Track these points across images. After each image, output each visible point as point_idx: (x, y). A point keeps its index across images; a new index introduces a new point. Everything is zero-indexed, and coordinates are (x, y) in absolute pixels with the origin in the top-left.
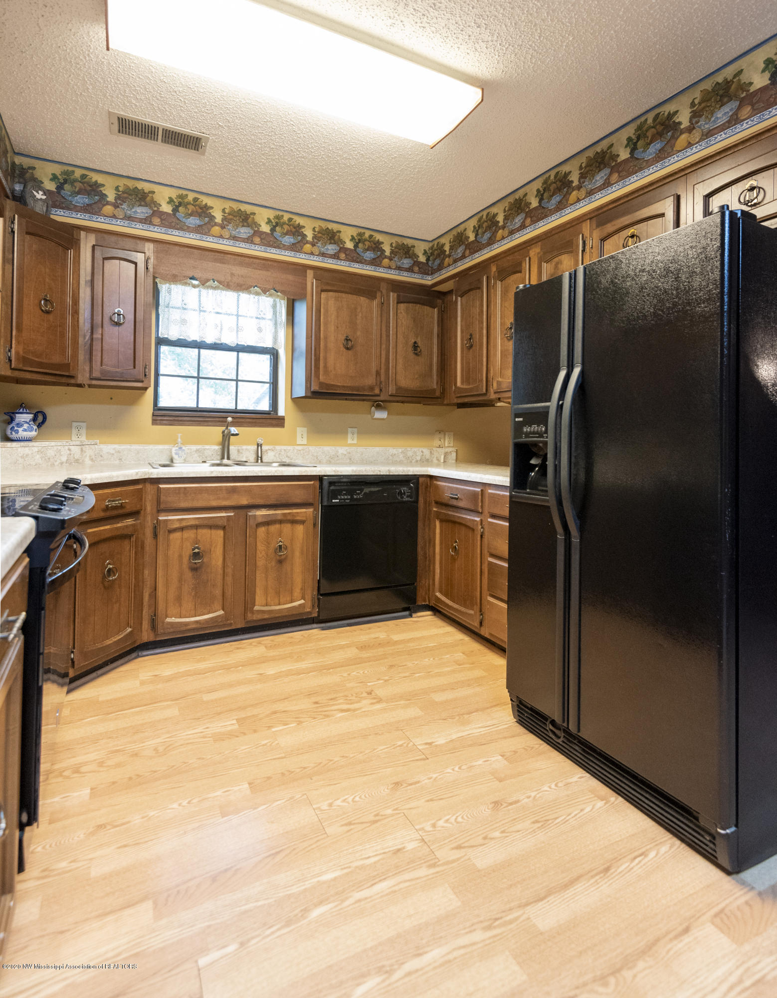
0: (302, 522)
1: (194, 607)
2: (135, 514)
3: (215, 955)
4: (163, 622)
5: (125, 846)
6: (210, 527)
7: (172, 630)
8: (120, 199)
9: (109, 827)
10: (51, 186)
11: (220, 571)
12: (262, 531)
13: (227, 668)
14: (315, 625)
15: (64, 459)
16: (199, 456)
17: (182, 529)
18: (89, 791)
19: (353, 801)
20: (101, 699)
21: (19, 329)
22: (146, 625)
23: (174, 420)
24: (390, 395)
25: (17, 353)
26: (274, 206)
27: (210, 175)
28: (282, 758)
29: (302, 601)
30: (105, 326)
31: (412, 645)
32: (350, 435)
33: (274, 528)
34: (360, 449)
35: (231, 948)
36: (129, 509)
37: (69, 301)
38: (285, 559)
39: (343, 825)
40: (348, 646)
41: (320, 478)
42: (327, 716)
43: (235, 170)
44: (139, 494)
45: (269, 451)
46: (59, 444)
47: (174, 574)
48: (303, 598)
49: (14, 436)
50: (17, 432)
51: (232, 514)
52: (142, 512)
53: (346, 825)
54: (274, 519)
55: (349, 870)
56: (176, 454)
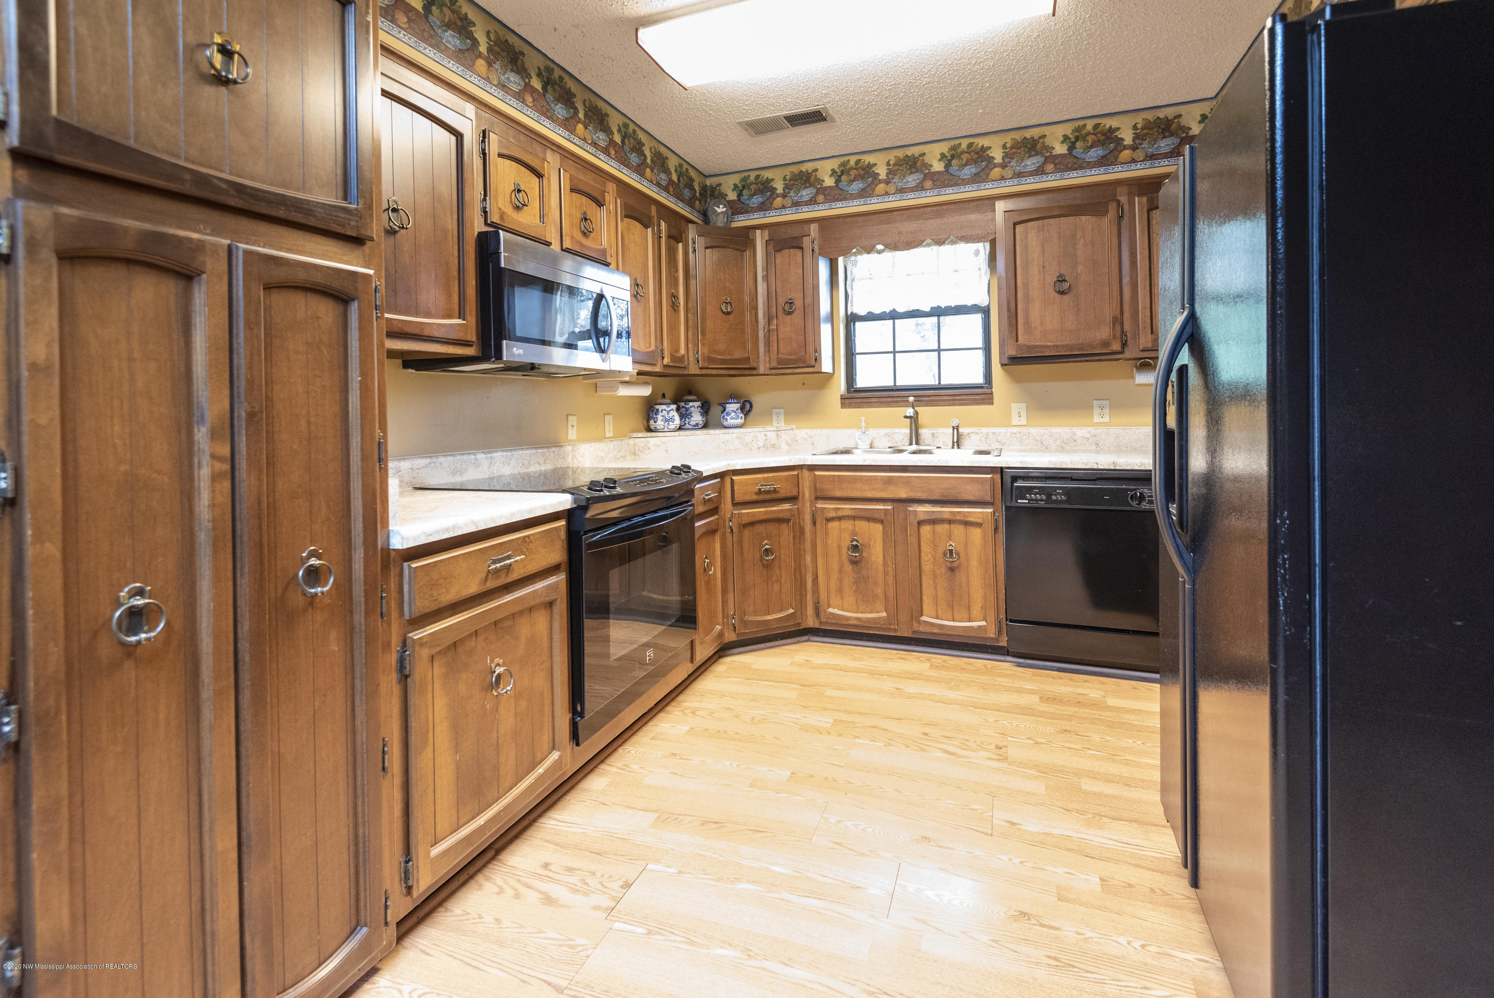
0: (979, 525)
1: (855, 602)
2: (793, 499)
3: (659, 867)
4: (825, 611)
5: (675, 774)
6: (869, 519)
7: (834, 621)
8: (787, 188)
9: (678, 757)
10: (732, 196)
11: (881, 568)
12: (926, 530)
13: (872, 673)
14: (1010, 659)
15: (761, 444)
16: (889, 441)
17: (840, 519)
18: (688, 728)
19: (863, 830)
20: (753, 667)
21: (703, 334)
22: (810, 610)
23: (862, 402)
24: (1142, 351)
25: (703, 354)
26: (947, 136)
27: (856, 135)
28: (840, 766)
29: (983, 623)
30: (779, 316)
31: (1127, 717)
32: (1096, 411)
33: (941, 528)
34: (1114, 430)
35: (670, 870)
36: (783, 494)
37: (747, 299)
38: (959, 567)
39: (831, 842)
40: (1031, 692)
41: (1001, 470)
42: (923, 750)
43: (874, 122)
44: (797, 480)
45: (971, 435)
46: (756, 430)
47: (835, 565)
48: (985, 619)
49: (725, 423)
50: (726, 420)
51: (890, 507)
52: (800, 497)
53: (835, 843)
54: (939, 517)
55: (799, 875)
56: (859, 439)
